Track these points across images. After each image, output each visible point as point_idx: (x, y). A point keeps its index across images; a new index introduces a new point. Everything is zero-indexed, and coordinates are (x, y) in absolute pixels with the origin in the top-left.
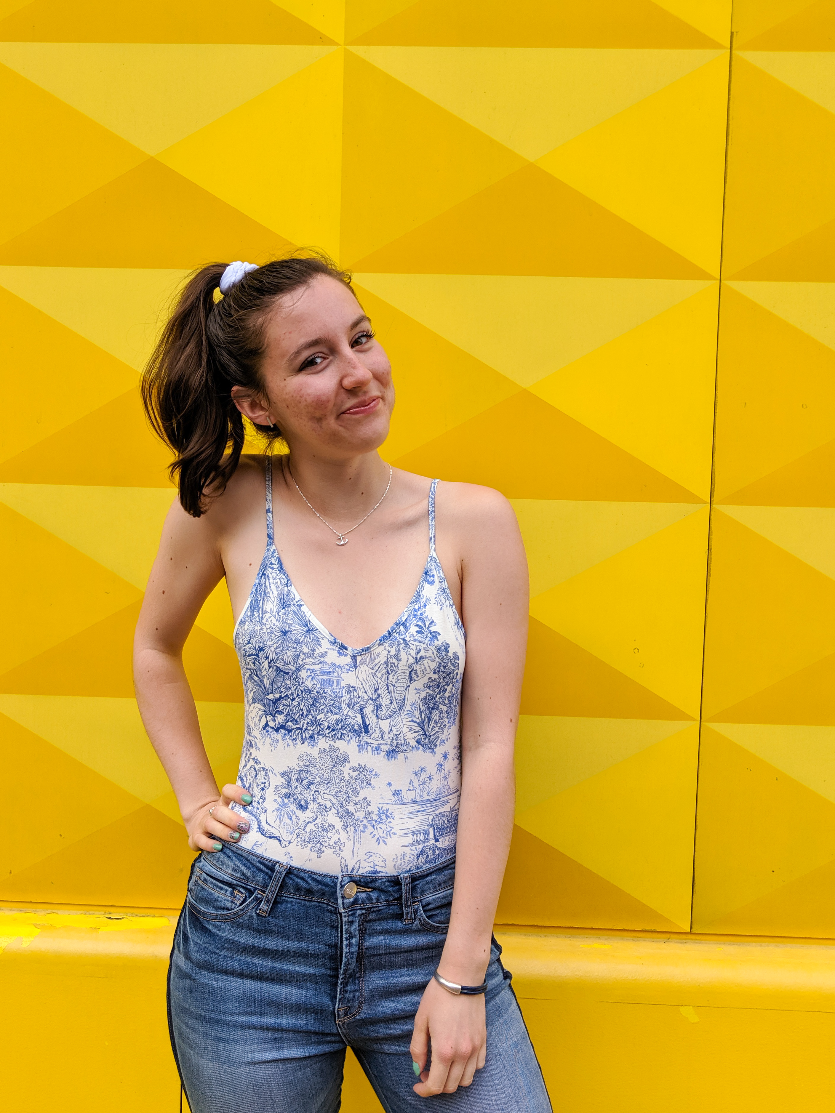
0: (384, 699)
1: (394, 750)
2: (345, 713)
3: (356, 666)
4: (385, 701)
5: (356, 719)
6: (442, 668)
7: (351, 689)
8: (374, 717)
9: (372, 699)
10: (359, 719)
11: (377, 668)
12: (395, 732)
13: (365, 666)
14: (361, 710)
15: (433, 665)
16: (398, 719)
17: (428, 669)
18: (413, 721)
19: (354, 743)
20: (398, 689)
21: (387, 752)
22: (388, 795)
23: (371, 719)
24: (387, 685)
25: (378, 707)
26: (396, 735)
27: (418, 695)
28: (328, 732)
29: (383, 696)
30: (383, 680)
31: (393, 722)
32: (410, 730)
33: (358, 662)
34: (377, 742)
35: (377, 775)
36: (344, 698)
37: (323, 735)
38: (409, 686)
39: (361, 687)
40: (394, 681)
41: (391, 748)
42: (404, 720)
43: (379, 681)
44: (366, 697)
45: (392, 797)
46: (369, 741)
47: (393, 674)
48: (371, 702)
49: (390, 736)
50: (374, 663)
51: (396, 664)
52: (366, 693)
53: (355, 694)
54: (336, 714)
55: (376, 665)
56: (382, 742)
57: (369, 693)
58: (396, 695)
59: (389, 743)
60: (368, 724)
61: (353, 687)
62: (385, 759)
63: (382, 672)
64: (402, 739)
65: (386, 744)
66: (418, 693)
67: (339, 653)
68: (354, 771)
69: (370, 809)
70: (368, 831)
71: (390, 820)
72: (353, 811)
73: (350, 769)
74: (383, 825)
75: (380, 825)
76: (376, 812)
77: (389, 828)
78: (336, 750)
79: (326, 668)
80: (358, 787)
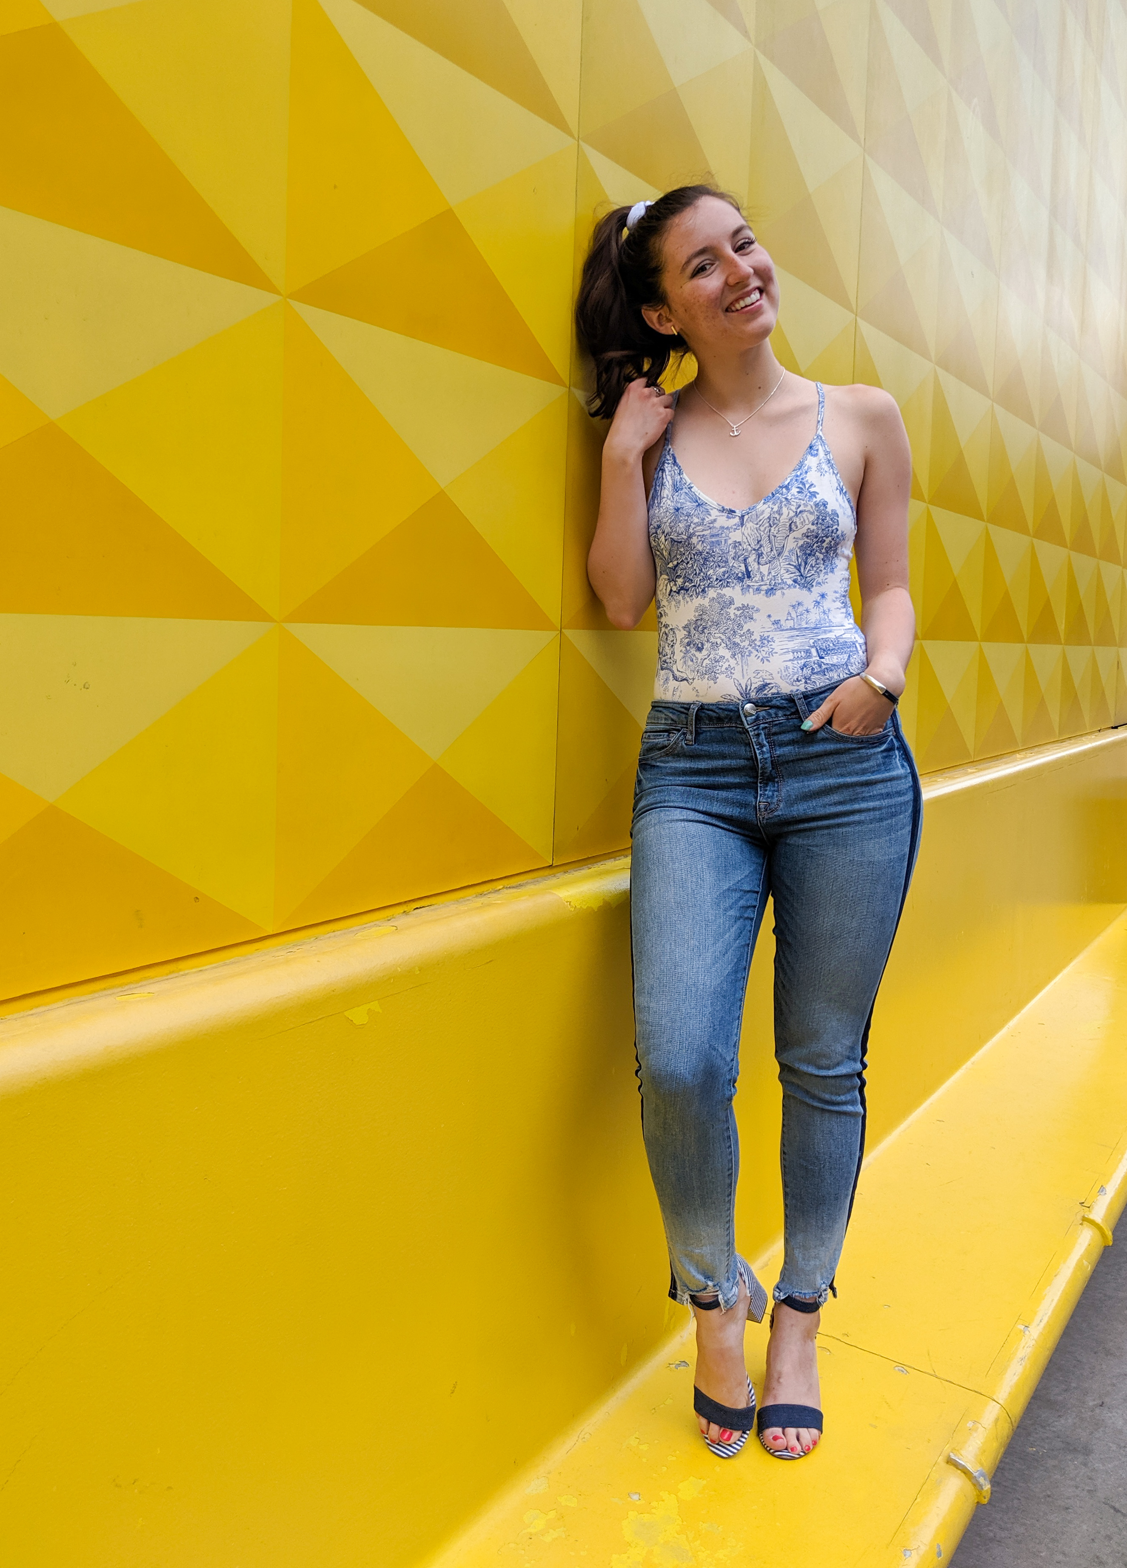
0: (765, 548)
1: (772, 588)
2: (731, 565)
3: (742, 524)
4: (766, 550)
5: (740, 568)
6: (820, 521)
7: (737, 544)
8: (756, 564)
9: (754, 550)
10: (743, 568)
11: (761, 523)
12: (773, 574)
13: (751, 523)
14: (745, 560)
15: (812, 518)
16: (776, 562)
17: (807, 522)
18: (789, 564)
19: (738, 588)
20: (778, 538)
21: (766, 590)
22: (768, 624)
23: (753, 566)
24: (769, 536)
25: (760, 555)
26: (774, 576)
27: (796, 543)
28: (716, 583)
29: (764, 545)
30: (766, 532)
31: (772, 565)
32: (787, 572)
33: (745, 520)
34: (758, 584)
35: (758, 610)
36: (730, 553)
37: (712, 587)
38: (788, 536)
39: (746, 541)
40: (775, 532)
41: (770, 587)
42: (782, 564)
43: (762, 533)
44: (750, 549)
45: (772, 626)
46: (751, 584)
47: (775, 526)
48: (754, 552)
49: (769, 577)
50: (759, 519)
51: (778, 519)
52: (749, 545)
53: (741, 547)
54: (723, 567)
55: (760, 520)
56: (762, 583)
57: (753, 545)
58: (776, 544)
59: (768, 583)
60: (750, 570)
61: (739, 542)
62: (765, 597)
63: (765, 526)
64: (779, 579)
65: (766, 585)
66: (796, 541)
67: (728, 517)
68: (738, 610)
69: (753, 638)
70: (753, 655)
71: (770, 643)
72: (739, 642)
73: (735, 609)
74: (766, 649)
75: (763, 649)
76: (759, 639)
77: (771, 650)
78: (721, 596)
79: (714, 531)
80: (742, 622)
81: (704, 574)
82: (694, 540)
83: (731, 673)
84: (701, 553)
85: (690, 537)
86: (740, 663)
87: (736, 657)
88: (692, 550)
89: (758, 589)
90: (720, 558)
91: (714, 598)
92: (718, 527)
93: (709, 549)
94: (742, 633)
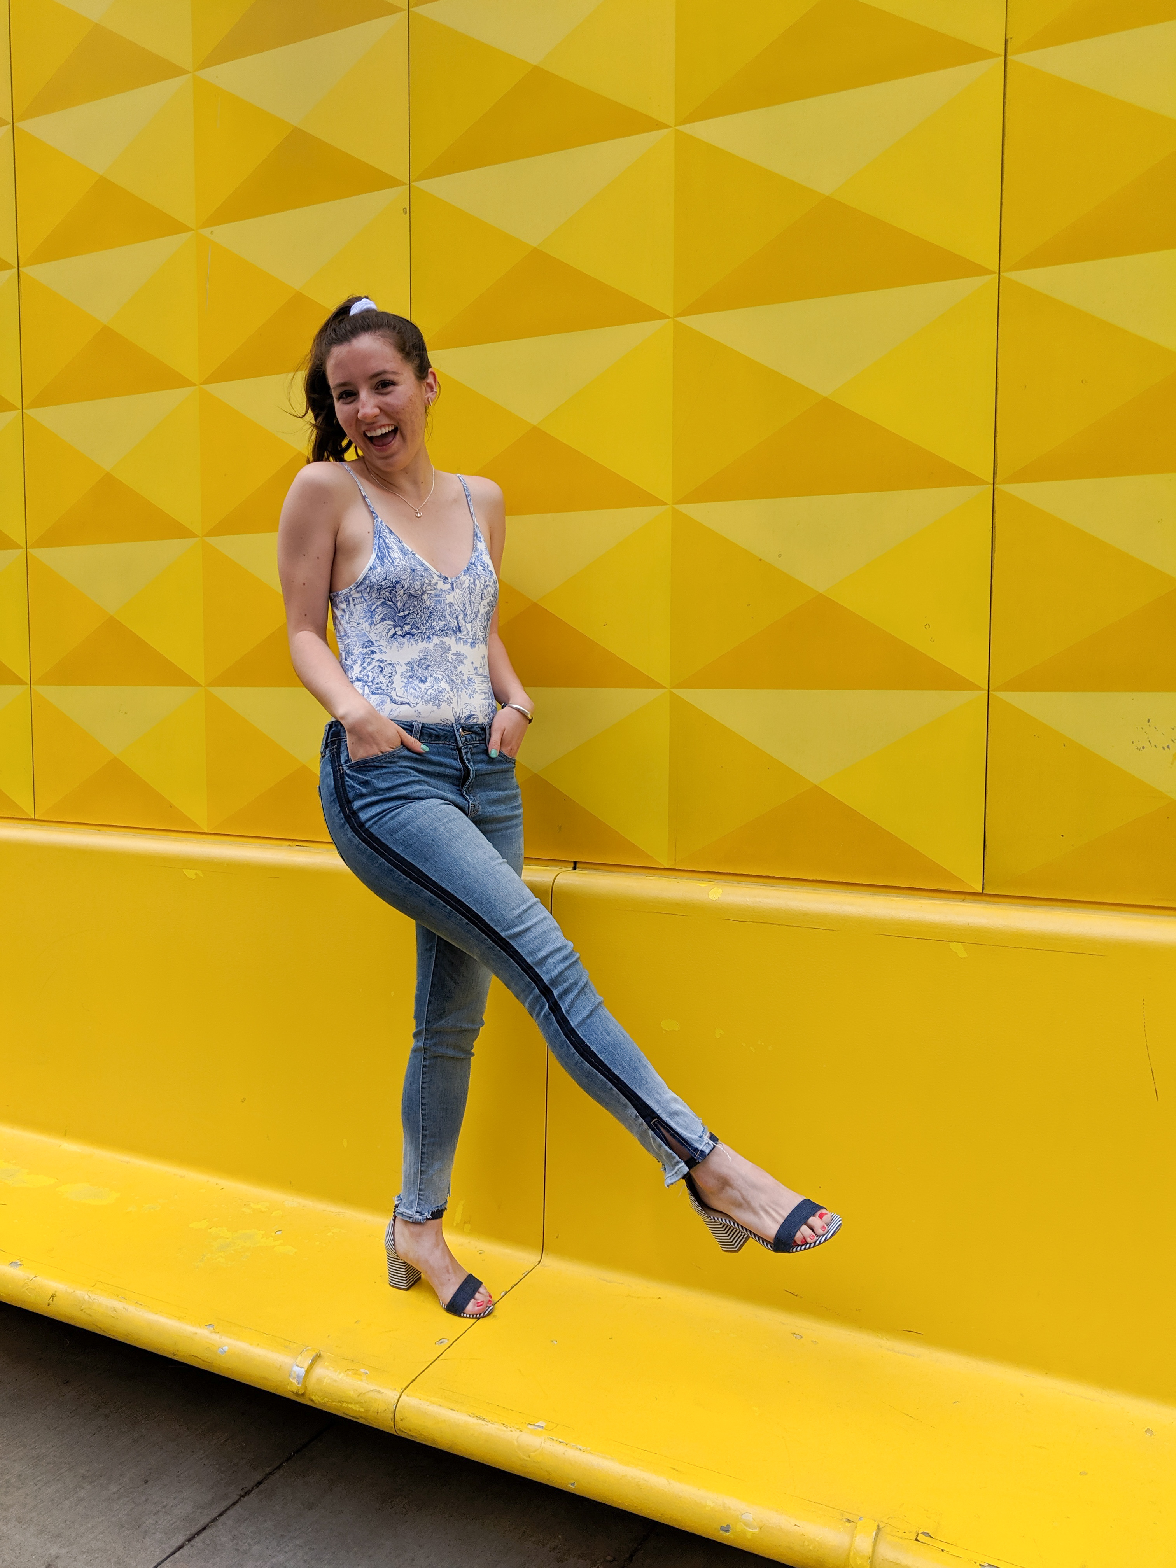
0: (468, 610)
2: (448, 620)
3: (453, 590)
4: (469, 612)
5: (454, 623)
7: (451, 605)
8: (464, 622)
9: (462, 611)
10: (456, 624)
11: (464, 590)
13: (458, 590)
14: (457, 617)
16: (474, 623)
17: (491, 593)
18: (482, 624)
19: (453, 638)
20: (475, 604)
23: (462, 624)
24: (470, 602)
25: (465, 615)
26: (474, 633)
28: (439, 632)
29: (467, 608)
30: (468, 598)
31: (472, 624)
32: (481, 630)
33: (454, 586)
34: (464, 637)
36: (448, 611)
37: (436, 635)
39: (456, 603)
40: (473, 599)
41: (472, 641)
42: (478, 624)
43: (466, 599)
44: (459, 609)
46: (461, 637)
47: (473, 594)
49: (471, 633)
50: (462, 587)
51: (475, 589)
52: (459, 606)
53: (453, 607)
54: (443, 621)
55: (464, 588)
56: (467, 637)
57: (461, 607)
58: (474, 608)
60: (460, 626)
61: (452, 603)
62: (469, 648)
63: (466, 593)
64: (477, 635)
65: (470, 639)
66: (485, 607)
67: (444, 582)
68: (454, 656)
69: (464, 678)
70: (464, 691)
71: (473, 684)
72: (455, 680)
73: (452, 654)
74: (471, 688)
75: (470, 687)
76: (467, 680)
77: (474, 689)
78: (444, 643)
79: (438, 592)
80: (457, 665)
81: (430, 624)
82: (425, 597)
83: (451, 703)
84: (428, 608)
85: (423, 594)
86: (456, 695)
87: (453, 690)
88: (422, 604)
89: (466, 641)
90: (441, 614)
91: (437, 644)
92: (439, 589)
93: (434, 606)
94: (457, 673)
